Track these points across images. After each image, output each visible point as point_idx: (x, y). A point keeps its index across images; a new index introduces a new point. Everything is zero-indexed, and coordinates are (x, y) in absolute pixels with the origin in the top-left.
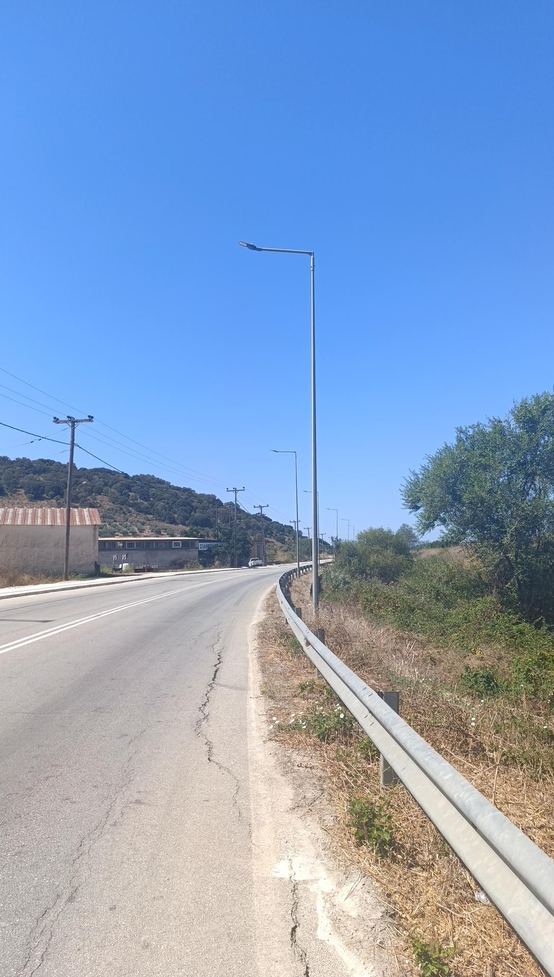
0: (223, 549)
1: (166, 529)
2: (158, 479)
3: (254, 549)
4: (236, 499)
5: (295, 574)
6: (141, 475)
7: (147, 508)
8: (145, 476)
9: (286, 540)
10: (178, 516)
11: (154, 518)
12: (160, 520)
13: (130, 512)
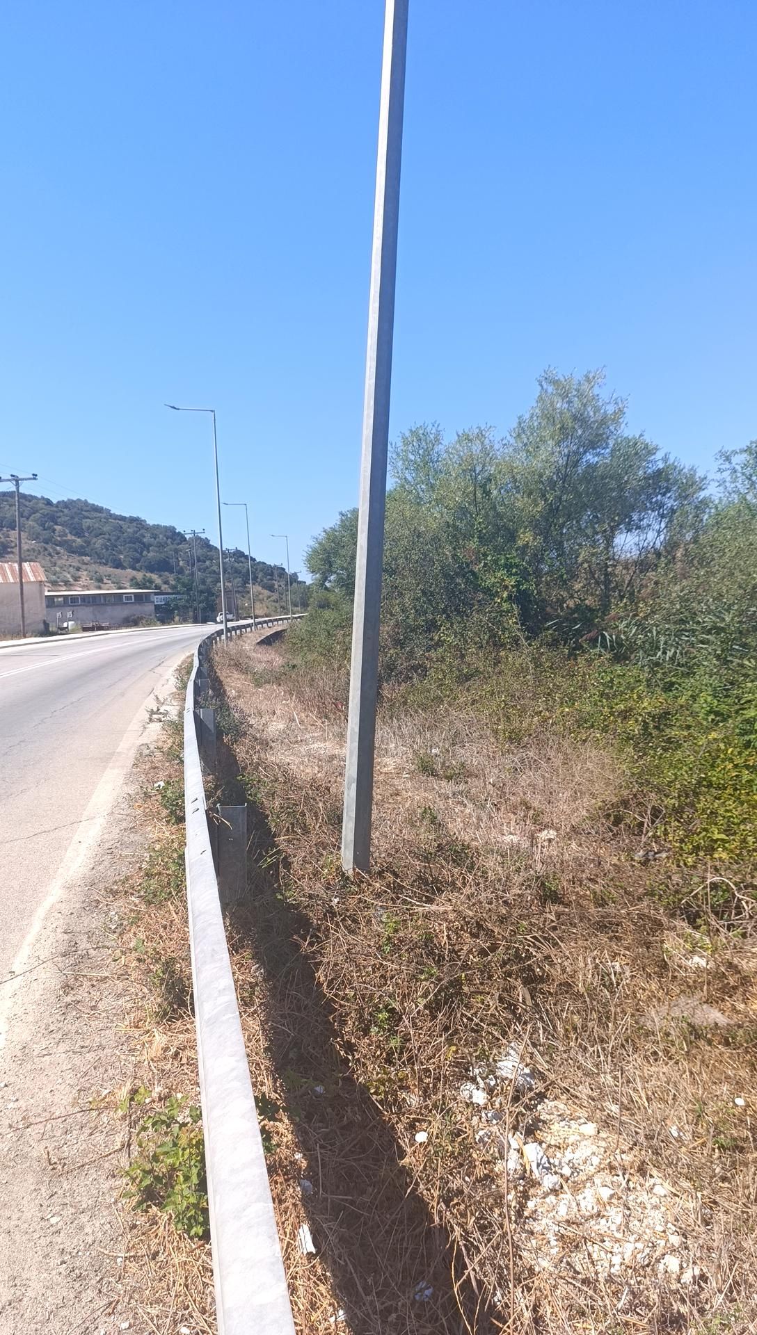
0: (183, 602)
1: (109, 576)
2: (93, 505)
6: (69, 500)
7: (82, 546)
8: (74, 501)
10: (125, 557)
11: (92, 561)
12: (100, 563)
13: (58, 553)
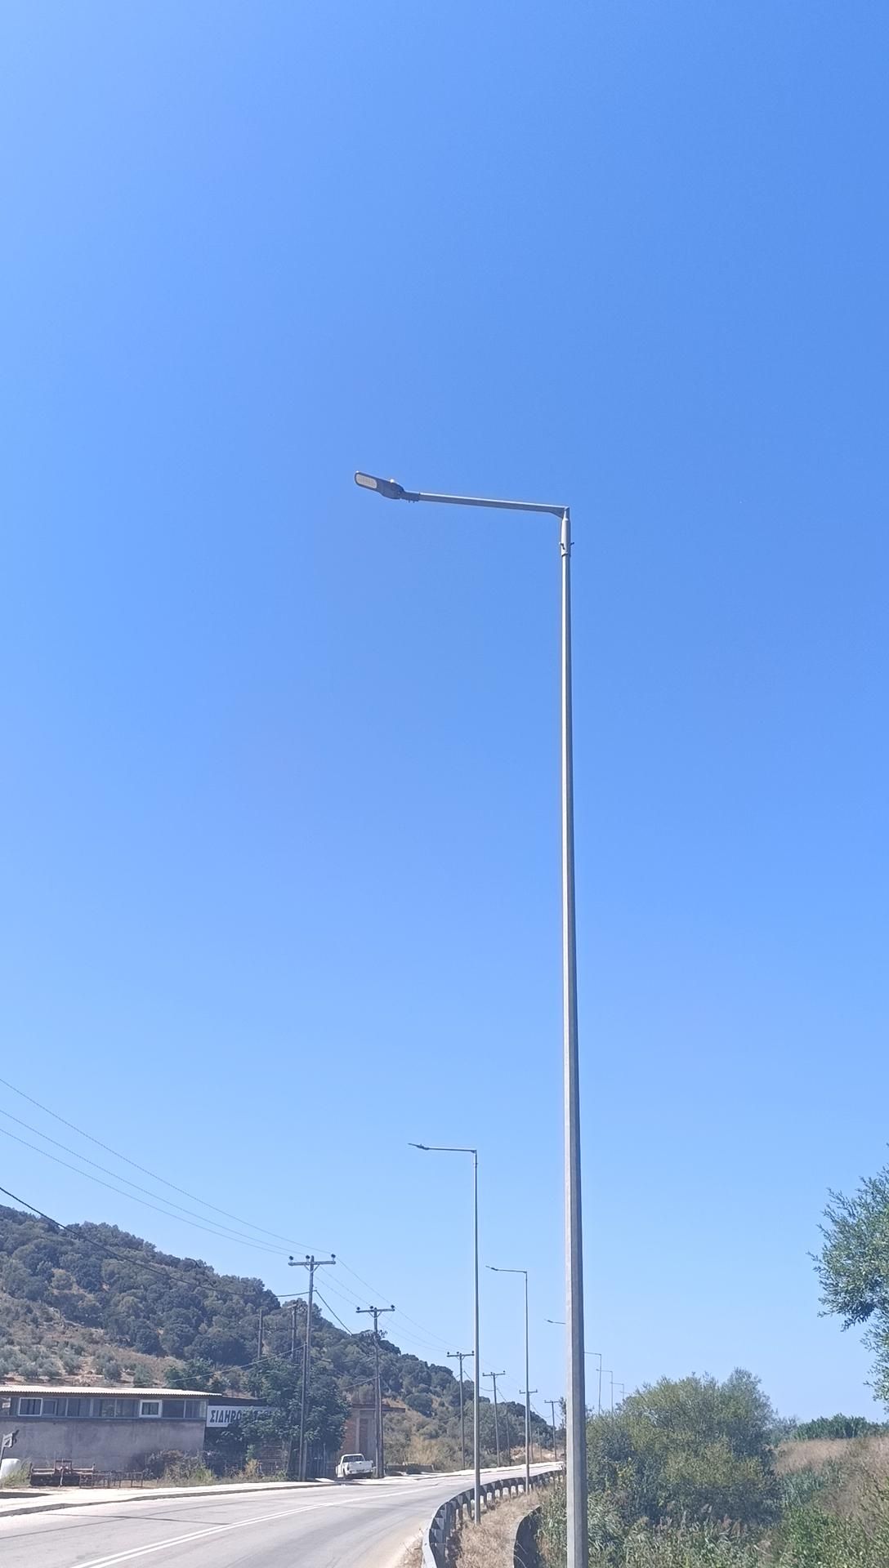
0: (268, 1426)
1: (133, 1367)
2: (127, 1235)
3: (352, 1428)
4: (312, 1286)
6: (86, 1224)
7: (94, 1309)
8: (96, 1227)
9: (435, 1405)
10: (167, 1332)
11: (107, 1338)
12: (121, 1341)
13: (49, 1319)
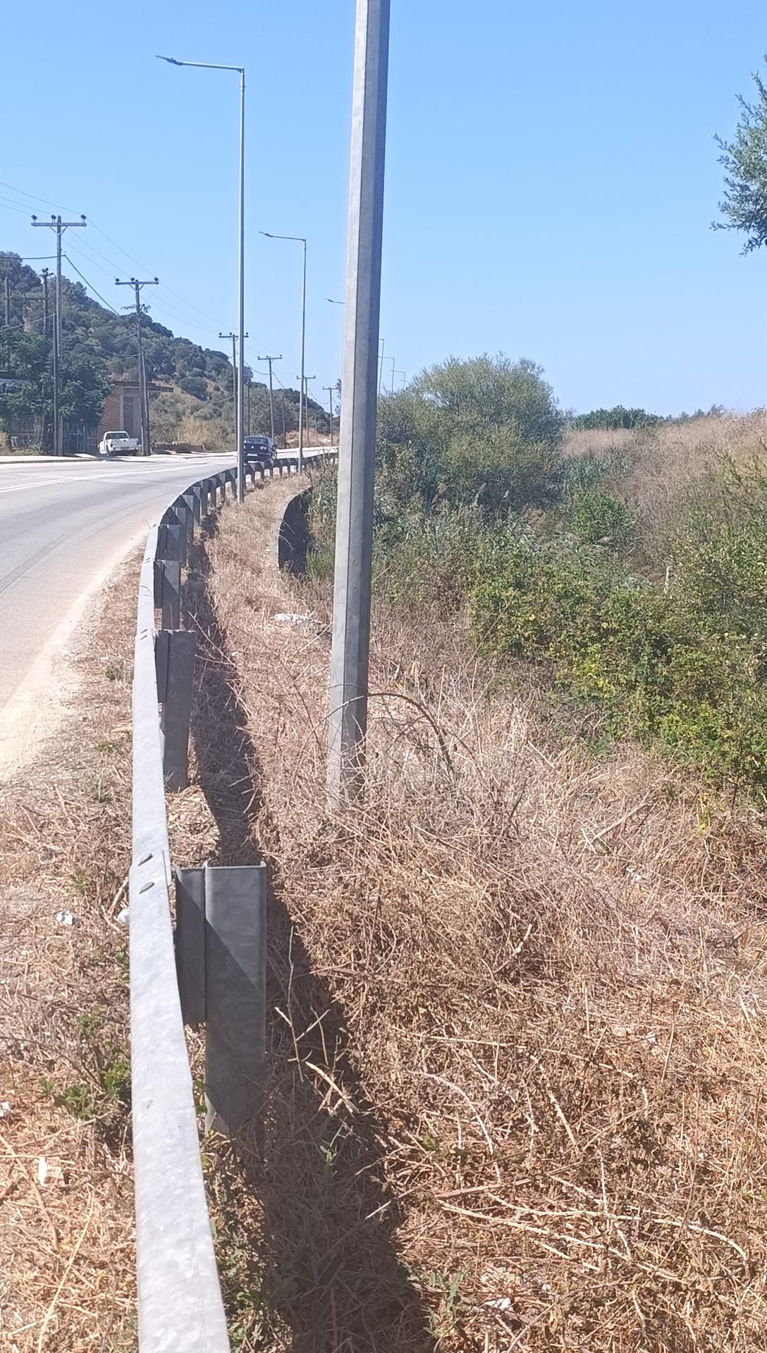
0: (17, 400)
3: (114, 406)
4: (60, 250)
5: (228, 484)
9: (210, 389)
